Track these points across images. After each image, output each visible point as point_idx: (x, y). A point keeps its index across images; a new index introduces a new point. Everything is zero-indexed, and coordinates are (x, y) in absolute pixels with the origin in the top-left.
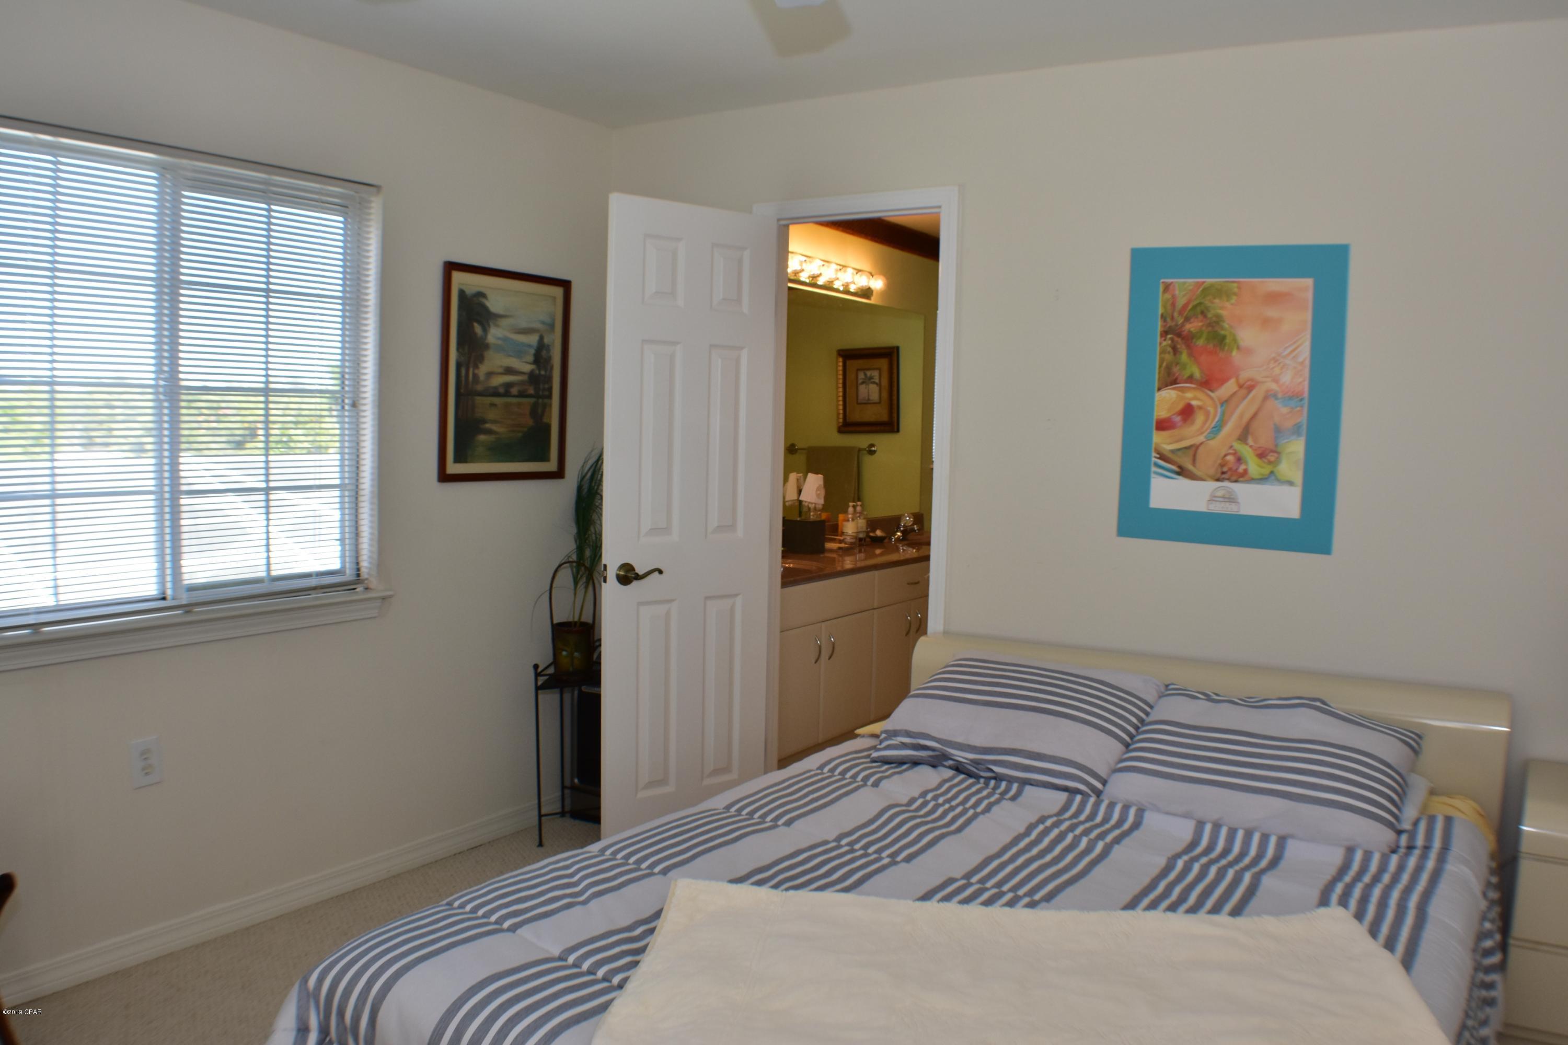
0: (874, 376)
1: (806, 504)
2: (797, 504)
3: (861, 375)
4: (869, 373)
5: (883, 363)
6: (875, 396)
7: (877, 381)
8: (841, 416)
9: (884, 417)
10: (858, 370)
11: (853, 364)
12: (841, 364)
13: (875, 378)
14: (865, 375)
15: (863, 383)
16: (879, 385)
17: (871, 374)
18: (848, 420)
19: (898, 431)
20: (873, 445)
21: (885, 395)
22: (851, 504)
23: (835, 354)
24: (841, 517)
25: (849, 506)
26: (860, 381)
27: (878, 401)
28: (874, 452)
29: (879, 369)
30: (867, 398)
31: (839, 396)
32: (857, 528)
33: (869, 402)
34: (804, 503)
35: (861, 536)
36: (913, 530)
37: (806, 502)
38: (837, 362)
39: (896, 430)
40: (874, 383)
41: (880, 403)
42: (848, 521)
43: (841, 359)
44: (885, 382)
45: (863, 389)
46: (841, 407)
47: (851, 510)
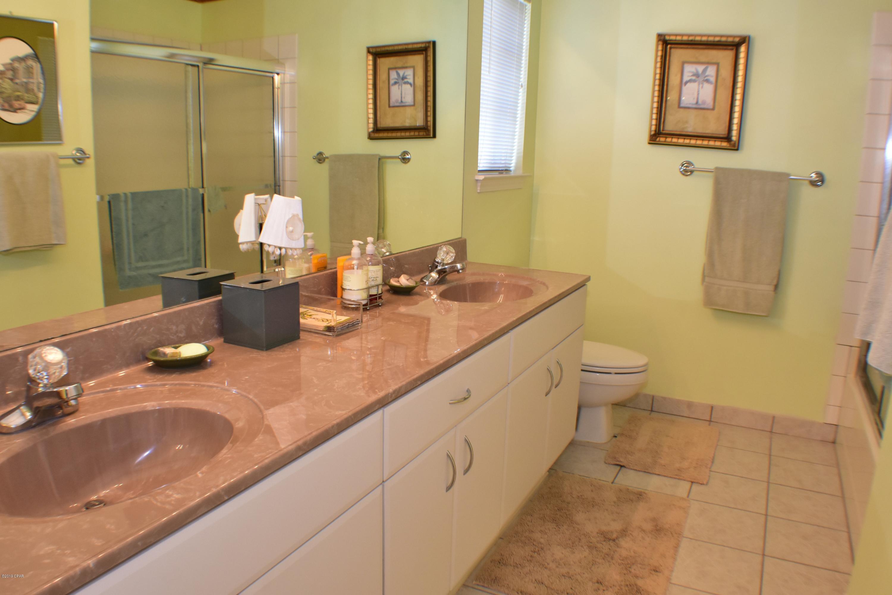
0: (407, 76)
1: (271, 249)
2: (257, 247)
3: (393, 75)
4: (401, 72)
5: (418, 60)
6: (409, 99)
7: (411, 81)
8: (371, 121)
9: (420, 122)
10: (389, 69)
11: (385, 63)
12: (371, 63)
13: (408, 77)
14: (398, 74)
15: (396, 83)
16: (413, 85)
17: (404, 74)
18: (379, 126)
19: (434, 136)
20: (406, 153)
21: (420, 96)
22: (355, 242)
23: (365, 51)
24: (341, 261)
25: (352, 246)
26: (392, 82)
27: (412, 104)
28: (409, 159)
29: (413, 67)
30: (400, 101)
31: (369, 99)
32: (367, 281)
33: (403, 104)
34: (266, 248)
35: (374, 292)
36: (455, 270)
37: (269, 245)
38: (367, 60)
39: (432, 136)
40: (407, 83)
41: (414, 105)
42: (354, 269)
43: (371, 57)
44: (420, 81)
45: (395, 90)
46: (371, 111)
47: (356, 251)
